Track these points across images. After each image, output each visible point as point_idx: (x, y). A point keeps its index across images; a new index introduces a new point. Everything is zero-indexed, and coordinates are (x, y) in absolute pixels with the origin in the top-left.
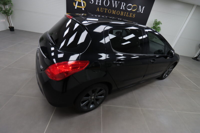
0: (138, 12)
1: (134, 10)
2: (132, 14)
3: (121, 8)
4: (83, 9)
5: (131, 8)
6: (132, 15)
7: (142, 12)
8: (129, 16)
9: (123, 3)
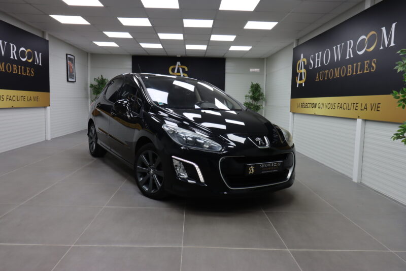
0: (382, 48)
1: (372, 49)
2: (368, 61)
3: (348, 57)
4: (303, 85)
5: (364, 47)
6: (370, 66)
7: (392, 44)
8: (364, 71)
9: (348, 42)
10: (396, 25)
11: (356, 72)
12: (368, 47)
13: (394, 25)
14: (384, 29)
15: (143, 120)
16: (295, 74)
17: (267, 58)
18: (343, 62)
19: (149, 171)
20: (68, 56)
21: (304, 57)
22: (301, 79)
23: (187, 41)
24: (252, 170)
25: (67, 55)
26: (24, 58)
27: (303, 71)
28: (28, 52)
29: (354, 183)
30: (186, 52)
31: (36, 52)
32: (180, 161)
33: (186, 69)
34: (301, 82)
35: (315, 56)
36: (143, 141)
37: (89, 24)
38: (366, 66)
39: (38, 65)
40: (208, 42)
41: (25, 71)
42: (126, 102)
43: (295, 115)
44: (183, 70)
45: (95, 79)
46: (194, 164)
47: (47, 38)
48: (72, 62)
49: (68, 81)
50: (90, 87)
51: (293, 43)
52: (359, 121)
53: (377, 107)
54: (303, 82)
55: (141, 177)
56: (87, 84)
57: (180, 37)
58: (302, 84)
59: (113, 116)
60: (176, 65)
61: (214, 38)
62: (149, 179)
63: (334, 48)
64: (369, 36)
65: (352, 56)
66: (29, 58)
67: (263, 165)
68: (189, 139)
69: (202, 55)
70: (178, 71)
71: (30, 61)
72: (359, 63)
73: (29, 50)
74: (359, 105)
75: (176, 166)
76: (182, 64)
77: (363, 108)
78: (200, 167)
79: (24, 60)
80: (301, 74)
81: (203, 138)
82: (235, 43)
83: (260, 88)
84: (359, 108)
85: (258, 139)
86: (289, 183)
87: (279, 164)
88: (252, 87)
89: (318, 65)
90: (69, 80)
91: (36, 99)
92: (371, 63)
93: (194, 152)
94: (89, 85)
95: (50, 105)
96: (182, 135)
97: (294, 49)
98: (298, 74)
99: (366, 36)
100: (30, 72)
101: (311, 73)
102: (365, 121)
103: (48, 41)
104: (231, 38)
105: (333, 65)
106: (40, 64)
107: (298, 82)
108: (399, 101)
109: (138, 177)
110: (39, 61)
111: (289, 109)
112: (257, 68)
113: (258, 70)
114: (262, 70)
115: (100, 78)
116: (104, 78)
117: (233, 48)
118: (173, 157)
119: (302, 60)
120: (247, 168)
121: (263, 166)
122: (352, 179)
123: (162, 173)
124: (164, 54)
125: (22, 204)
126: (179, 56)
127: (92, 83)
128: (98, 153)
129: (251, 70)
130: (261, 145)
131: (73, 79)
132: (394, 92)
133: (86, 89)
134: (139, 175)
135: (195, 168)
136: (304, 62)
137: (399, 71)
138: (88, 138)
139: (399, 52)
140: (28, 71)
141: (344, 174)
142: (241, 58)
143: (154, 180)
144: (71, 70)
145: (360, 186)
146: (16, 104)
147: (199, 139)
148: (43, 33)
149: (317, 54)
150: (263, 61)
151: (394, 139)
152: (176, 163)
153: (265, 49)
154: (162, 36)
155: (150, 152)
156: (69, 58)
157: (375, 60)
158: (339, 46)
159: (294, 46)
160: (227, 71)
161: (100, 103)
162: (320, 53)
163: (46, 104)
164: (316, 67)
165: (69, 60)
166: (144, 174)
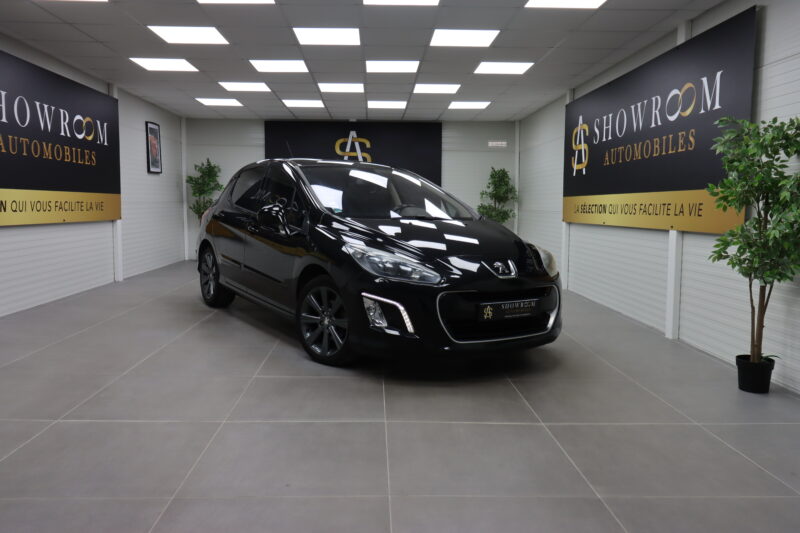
0: (702, 111)
2: (684, 133)
3: (653, 125)
4: (584, 173)
6: (687, 141)
7: (717, 106)
8: (678, 149)
10: (721, 75)
11: (667, 151)
12: (683, 110)
13: (719, 74)
14: (705, 80)
15: (308, 237)
16: (569, 153)
17: (520, 121)
18: (646, 134)
19: (322, 321)
20: (150, 125)
21: (584, 123)
22: (580, 161)
23: (369, 94)
24: (488, 312)
25: (147, 123)
26: (80, 133)
27: (583, 147)
28: (88, 123)
29: (667, 339)
30: (367, 113)
31: (98, 122)
32: (375, 301)
33: (368, 145)
34: (580, 167)
35: (602, 121)
36: (310, 272)
37: (196, 70)
38: (681, 141)
39: (102, 145)
40: (410, 96)
41: (83, 157)
42: (277, 209)
43: (573, 228)
44: (362, 146)
45: (196, 166)
46: (398, 304)
47: (116, 96)
48: (156, 137)
49: (149, 171)
50: (187, 181)
51: (563, 97)
52: (673, 234)
53: (697, 210)
54: (583, 167)
55: (308, 331)
56: (180, 177)
57: (358, 88)
58: (581, 170)
59: (252, 234)
60: (347, 136)
61: (421, 89)
62: (322, 334)
63: (633, 107)
64: (684, 89)
65: (659, 123)
66: (88, 134)
67: (506, 305)
68: (388, 265)
69: (398, 117)
70: (353, 149)
71: (90, 138)
72: (671, 136)
73: (88, 119)
74: (672, 207)
75: (369, 309)
76: (359, 136)
77: (677, 213)
78: (407, 309)
79: (80, 137)
80: (580, 151)
81: (411, 264)
82: (457, 97)
83: (507, 177)
84: (671, 212)
85: (498, 264)
86: (551, 337)
87: (533, 304)
88: (492, 176)
89: (607, 137)
90: (152, 169)
91: (100, 206)
92: (687, 134)
93: (397, 286)
94: (184, 179)
95: (122, 216)
96: (377, 259)
97: (567, 106)
98: (574, 152)
99: (680, 90)
100: (90, 158)
101: (597, 151)
102: (683, 233)
103: (117, 101)
104: (452, 89)
105: (631, 137)
106: (106, 144)
107: (576, 167)
108: (717, 201)
109: (304, 332)
110: (103, 139)
111: (561, 216)
112: (502, 139)
113: (503, 144)
114: (511, 143)
115: (205, 164)
116: (212, 164)
117: (455, 105)
118: (364, 294)
119: (582, 127)
120: (480, 310)
121: (507, 307)
122: (664, 334)
123: (344, 323)
124: (325, 117)
125: (125, 373)
126: (354, 120)
127: (192, 175)
128: (220, 300)
129: (491, 144)
130: (504, 273)
131: (157, 167)
132: (710, 185)
133: (179, 185)
134: (304, 328)
135: (399, 311)
136: (585, 131)
137: (718, 152)
138: (198, 275)
139: (717, 122)
140: (87, 157)
141: (652, 328)
142: (471, 124)
143: (330, 335)
144: (154, 151)
145: (678, 344)
146: (69, 216)
147: (405, 265)
148: (109, 86)
149: (605, 118)
150: (512, 127)
151: (714, 260)
152: (368, 304)
153: (514, 106)
154: (325, 87)
155: (324, 290)
156: (151, 129)
157: (693, 130)
158: (639, 105)
159: (568, 102)
160: (445, 146)
161: (222, 212)
162: (610, 115)
163: (114, 217)
164: (604, 140)
165: (151, 131)
166: (313, 327)
